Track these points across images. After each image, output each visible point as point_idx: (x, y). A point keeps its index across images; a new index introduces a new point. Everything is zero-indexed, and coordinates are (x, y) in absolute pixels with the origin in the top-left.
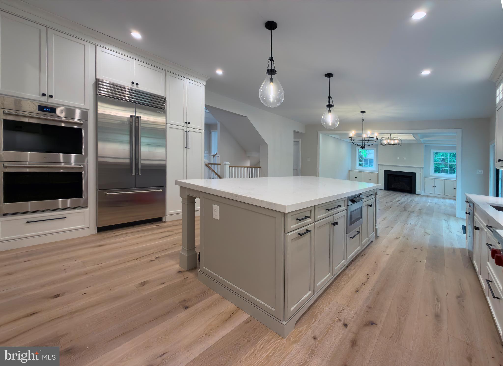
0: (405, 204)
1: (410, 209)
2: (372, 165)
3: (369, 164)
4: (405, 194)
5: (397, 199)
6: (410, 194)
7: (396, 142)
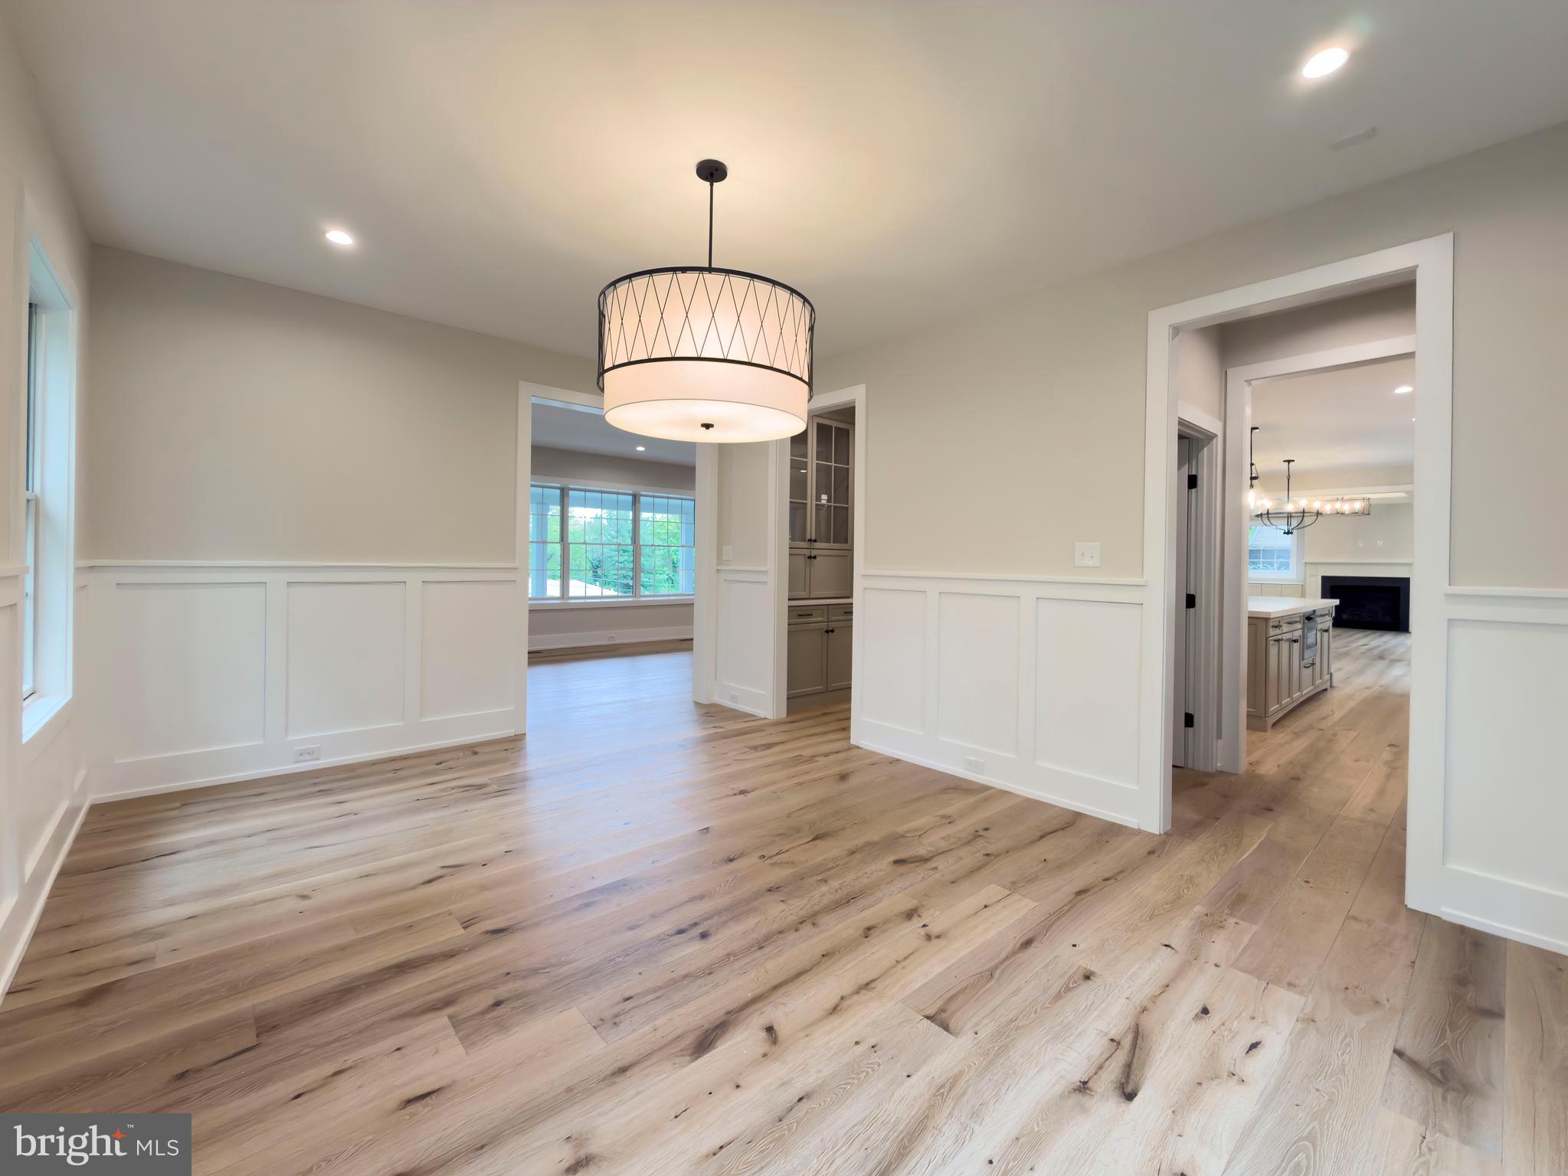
0: (1381, 649)
1: (1393, 657)
2: (1286, 566)
3: (1263, 563)
4: (1379, 633)
5: (1362, 642)
6: (1393, 633)
7: (1358, 506)
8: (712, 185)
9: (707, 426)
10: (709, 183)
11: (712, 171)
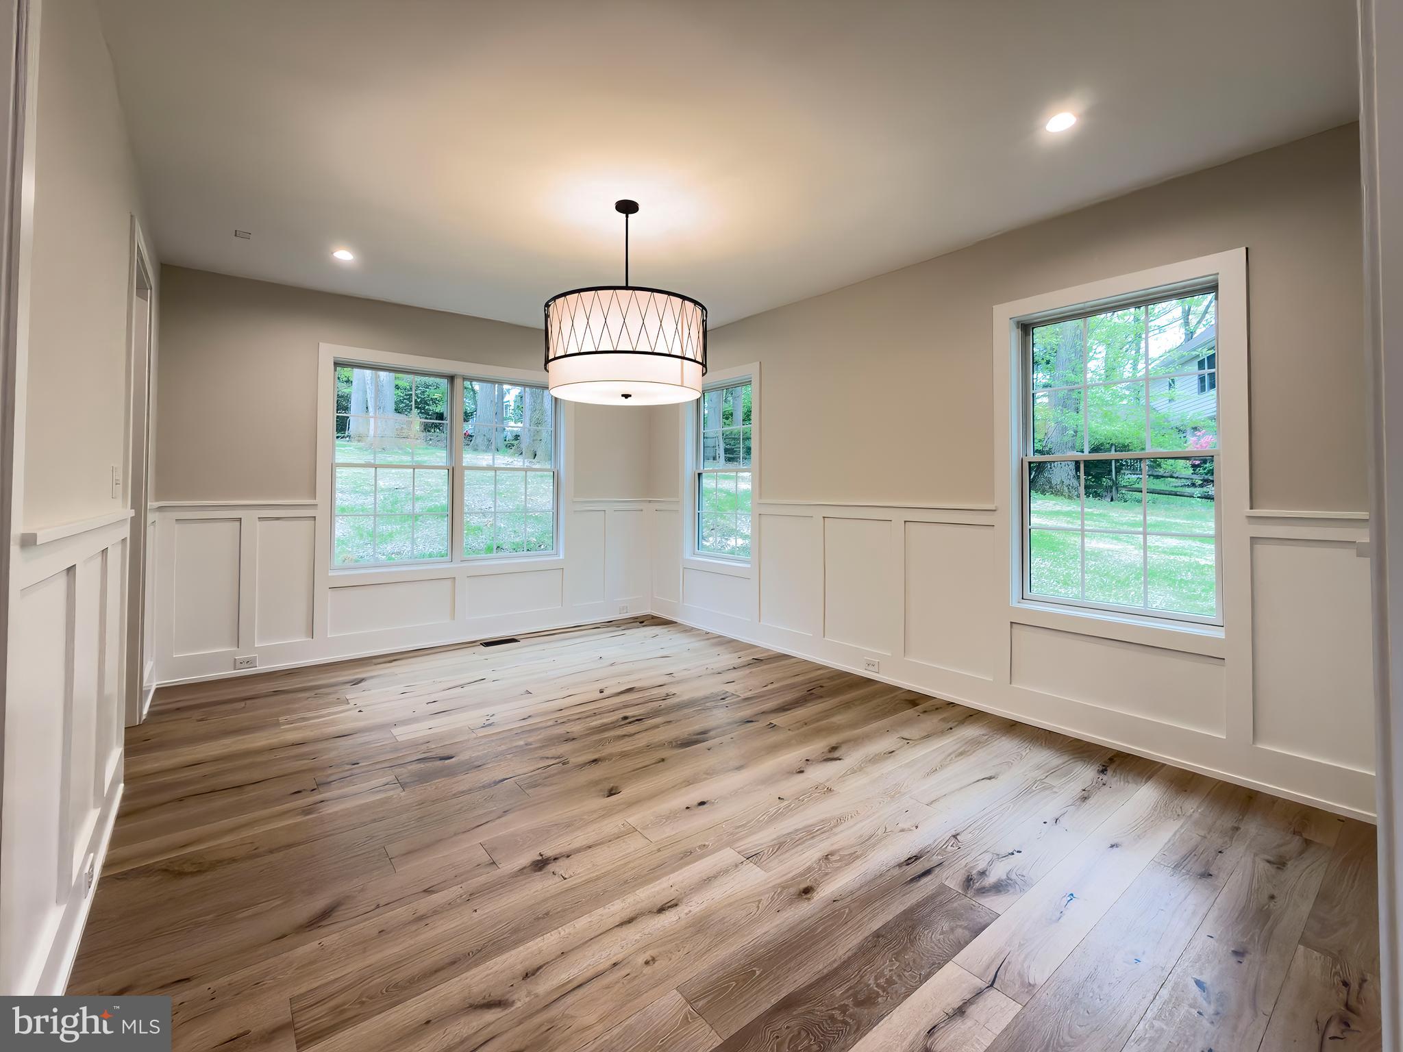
8: (627, 217)
9: (626, 396)
10: (625, 215)
11: (627, 207)
